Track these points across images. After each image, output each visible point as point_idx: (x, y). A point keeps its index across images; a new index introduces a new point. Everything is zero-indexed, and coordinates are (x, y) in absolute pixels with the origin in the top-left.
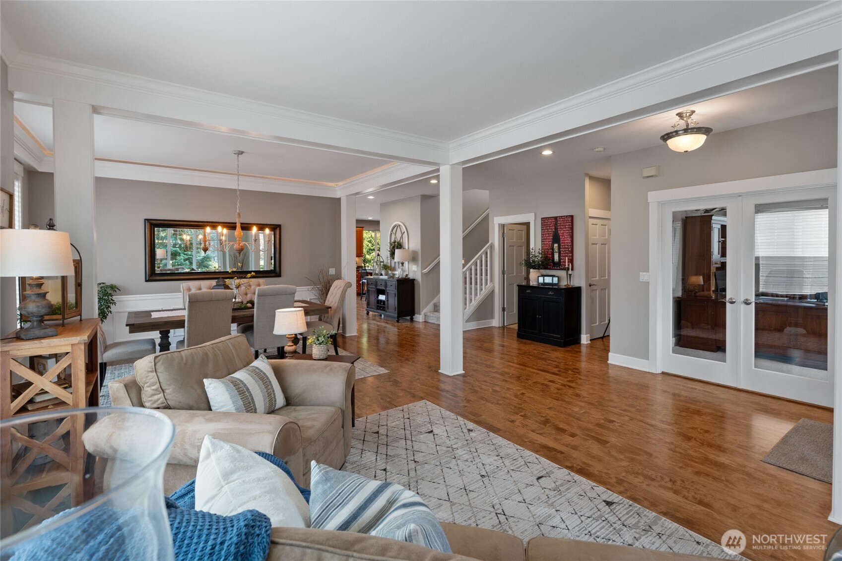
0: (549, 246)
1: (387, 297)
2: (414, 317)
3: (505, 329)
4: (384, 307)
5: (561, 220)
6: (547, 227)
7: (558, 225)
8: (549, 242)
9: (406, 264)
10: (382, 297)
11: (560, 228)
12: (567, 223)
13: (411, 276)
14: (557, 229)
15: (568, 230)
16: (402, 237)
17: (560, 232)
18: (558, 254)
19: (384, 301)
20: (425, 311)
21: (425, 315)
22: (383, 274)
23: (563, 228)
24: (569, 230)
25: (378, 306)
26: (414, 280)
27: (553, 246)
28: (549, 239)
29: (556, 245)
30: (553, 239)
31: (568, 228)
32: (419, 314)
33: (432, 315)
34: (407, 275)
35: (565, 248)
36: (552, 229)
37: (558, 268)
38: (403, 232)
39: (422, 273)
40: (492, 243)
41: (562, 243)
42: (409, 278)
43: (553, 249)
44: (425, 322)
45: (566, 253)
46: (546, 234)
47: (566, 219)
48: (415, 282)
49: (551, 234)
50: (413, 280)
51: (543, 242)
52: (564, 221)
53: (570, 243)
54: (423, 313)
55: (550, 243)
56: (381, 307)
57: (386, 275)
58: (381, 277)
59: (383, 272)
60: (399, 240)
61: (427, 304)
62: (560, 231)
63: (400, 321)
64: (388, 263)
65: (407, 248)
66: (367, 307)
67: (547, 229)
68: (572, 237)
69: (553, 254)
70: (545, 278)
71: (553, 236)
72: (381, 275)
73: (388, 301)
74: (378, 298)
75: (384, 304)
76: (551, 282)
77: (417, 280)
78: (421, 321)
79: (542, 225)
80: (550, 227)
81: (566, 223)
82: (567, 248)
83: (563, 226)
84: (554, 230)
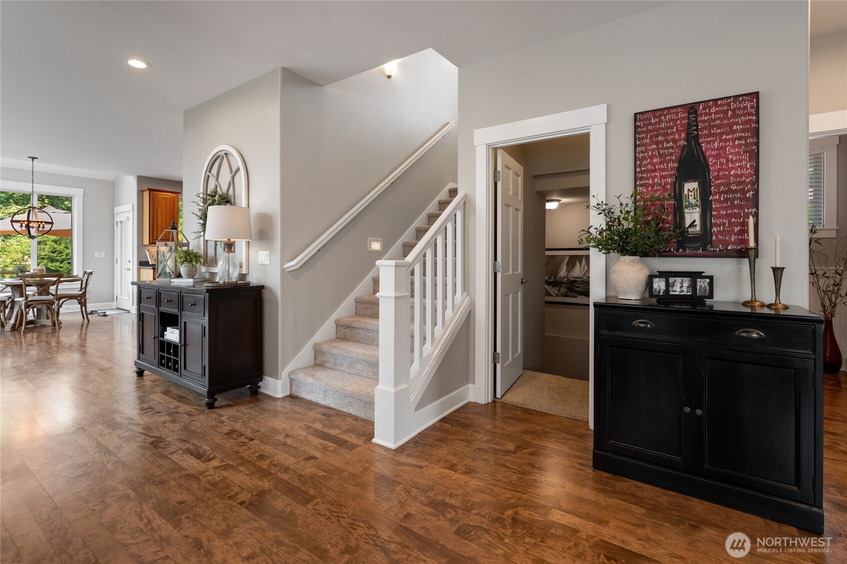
0: (665, 189)
1: (184, 335)
2: (260, 384)
3: (498, 405)
4: (176, 362)
5: (713, 110)
6: (657, 136)
7: (700, 125)
8: (665, 177)
9: (241, 246)
10: (172, 335)
11: (709, 136)
12: (739, 116)
13: (254, 279)
14: (697, 137)
15: (740, 138)
16: (232, 183)
17: (709, 147)
18: (698, 209)
19: (176, 347)
20: (290, 367)
21: (291, 380)
22: (182, 274)
23: (722, 134)
24: (746, 138)
25: (162, 357)
26: (263, 287)
27: (681, 188)
28: (663, 170)
29: (691, 187)
30: (678, 169)
31: (743, 131)
32: (276, 376)
33: (310, 380)
34: (243, 276)
35: (730, 191)
36: (675, 141)
37: (700, 251)
38: (234, 169)
39: (283, 271)
40: (466, 196)
41: (717, 178)
42: (249, 283)
43: (678, 197)
44: (291, 396)
45: (733, 206)
46: (652, 158)
47: (733, 106)
48: (266, 295)
49: (671, 154)
50: (260, 289)
51: (641, 179)
52: (726, 112)
53: (751, 175)
54: (284, 373)
55: (669, 180)
56: (169, 360)
57: (191, 275)
58: (176, 282)
59: (183, 269)
60: (225, 190)
61: (297, 348)
62: (709, 143)
63: (216, 404)
64: (199, 246)
65: (244, 204)
66: (139, 358)
67: (657, 143)
68: (755, 156)
69: (679, 211)
70: (671, 280)
71: (680, 161)
72: (179, 276)
73: (185, 345)
74: (163, 336)
75: (176, 354)
76: (686, 291)
77: (269, 289)
78: (279, 395)
79: (636, 132)
80: (666, 134)
81: (734, 115)
82: (736, 191)
83: (718, 127)
84: (683, 142)
